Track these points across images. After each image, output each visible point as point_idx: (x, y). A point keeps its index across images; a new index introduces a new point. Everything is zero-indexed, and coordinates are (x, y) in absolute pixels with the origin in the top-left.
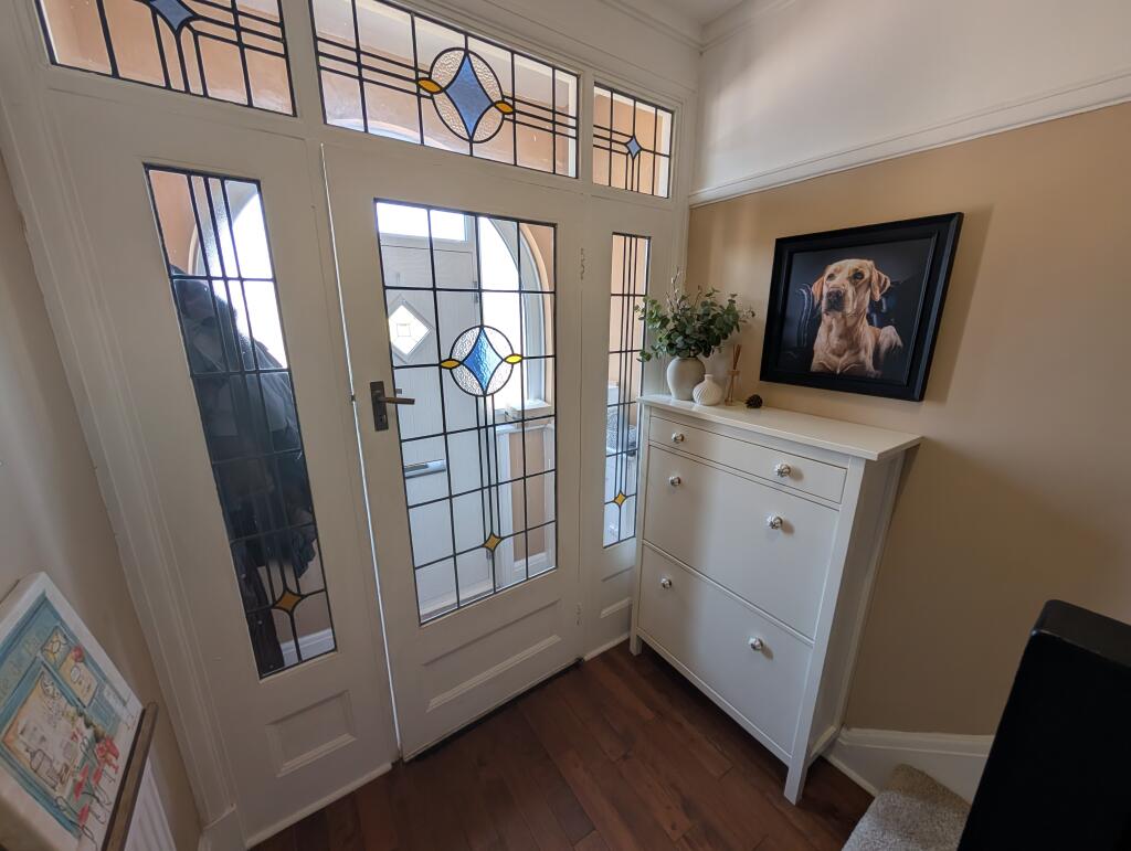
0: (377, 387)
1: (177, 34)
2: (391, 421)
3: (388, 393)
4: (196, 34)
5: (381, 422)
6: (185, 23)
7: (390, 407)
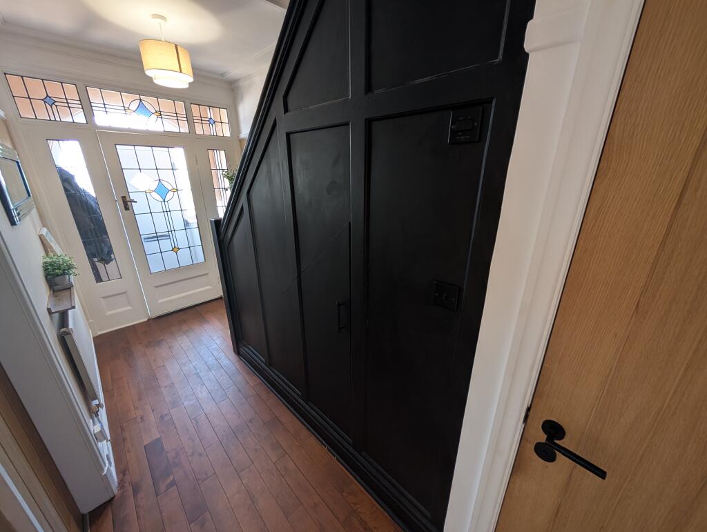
0: (124, 198)
1: (51, 106)
2: (130, 208)
3: (128, 199)
4: (56, 106)
5: (127, 208)
6: (53, 103)
7: (129, 203)
